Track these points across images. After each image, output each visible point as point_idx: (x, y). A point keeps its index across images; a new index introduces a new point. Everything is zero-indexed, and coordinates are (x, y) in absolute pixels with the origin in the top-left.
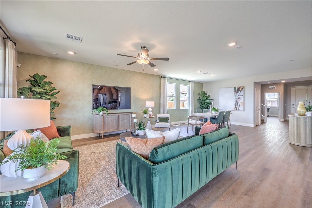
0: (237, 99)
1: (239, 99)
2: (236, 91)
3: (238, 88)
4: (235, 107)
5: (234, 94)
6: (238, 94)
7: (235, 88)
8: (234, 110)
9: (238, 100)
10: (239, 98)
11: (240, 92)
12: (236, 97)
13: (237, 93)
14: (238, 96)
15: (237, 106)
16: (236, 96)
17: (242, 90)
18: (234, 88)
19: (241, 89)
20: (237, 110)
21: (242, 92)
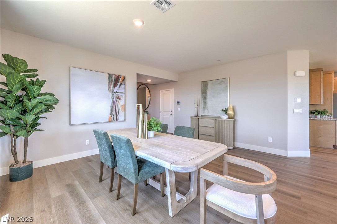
0: (114, 99)
1: (118, 100)
2: (113, 83)
3: (116, 77)
4: (111, 114)
5: (109, 87)
6: (116, 89)
7: (110, 76)
8: (110, 121)
9: (116, 100)
10: (118, 98)
11: (120, 85)
12: (113, 95)
13: (115, 86)
14: (116, 92)
15: (114, 113)
16: (113, 92)
17: (123, 83)
18: (109, 74)
19: (120, 80)
20: (115, 120)
21: (122, 86)
